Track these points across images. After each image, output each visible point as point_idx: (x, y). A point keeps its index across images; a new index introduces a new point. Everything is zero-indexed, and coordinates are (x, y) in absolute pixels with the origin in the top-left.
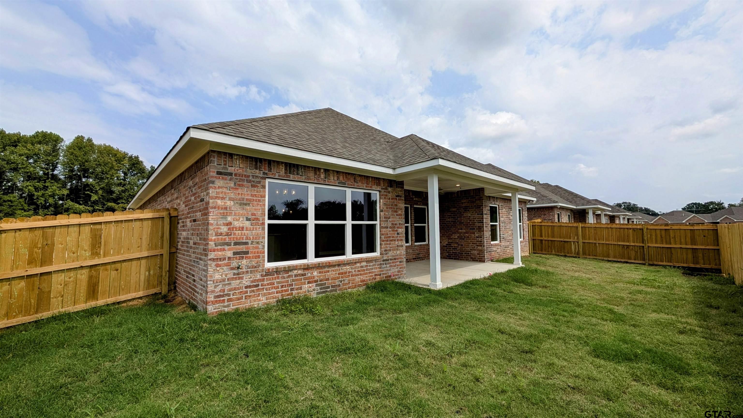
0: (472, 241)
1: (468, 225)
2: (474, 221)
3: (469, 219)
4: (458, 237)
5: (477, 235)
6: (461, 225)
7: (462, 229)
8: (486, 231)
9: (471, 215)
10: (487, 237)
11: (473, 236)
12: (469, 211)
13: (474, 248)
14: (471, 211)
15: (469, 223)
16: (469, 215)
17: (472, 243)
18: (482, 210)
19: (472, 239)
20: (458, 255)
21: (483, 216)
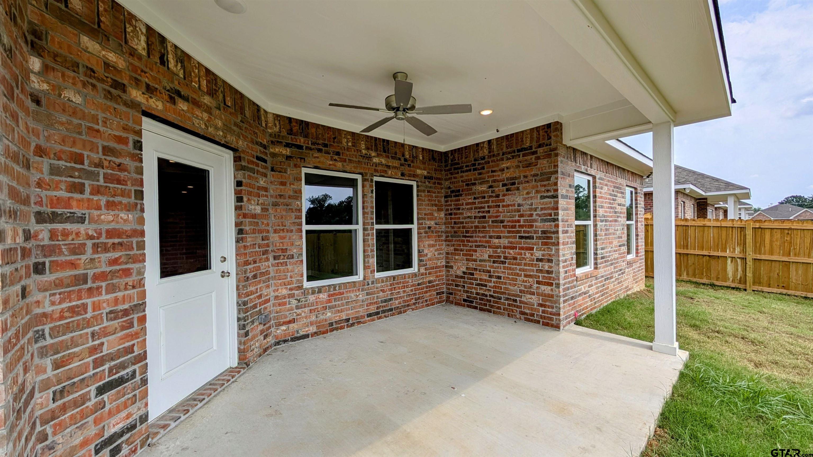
0: (524, 270)
1: (514, 227)
2: (531, 215)
3: (519, 211)
4: (490, 256)
5: (538, 254)
6: (497, 227)
7: (499, 237)
8: (563, 244)
9: (525, 199)
10: (565, 261)
11: (528, 255)
12: (518, 189)
13: (531, 287)
14: (524, 188)
15: (519, 221)
16: (519, 200)
17: (526, 276)
18: (556, 184)
19: (525, 264)
20: (490, 301)
21: (557, 202)
